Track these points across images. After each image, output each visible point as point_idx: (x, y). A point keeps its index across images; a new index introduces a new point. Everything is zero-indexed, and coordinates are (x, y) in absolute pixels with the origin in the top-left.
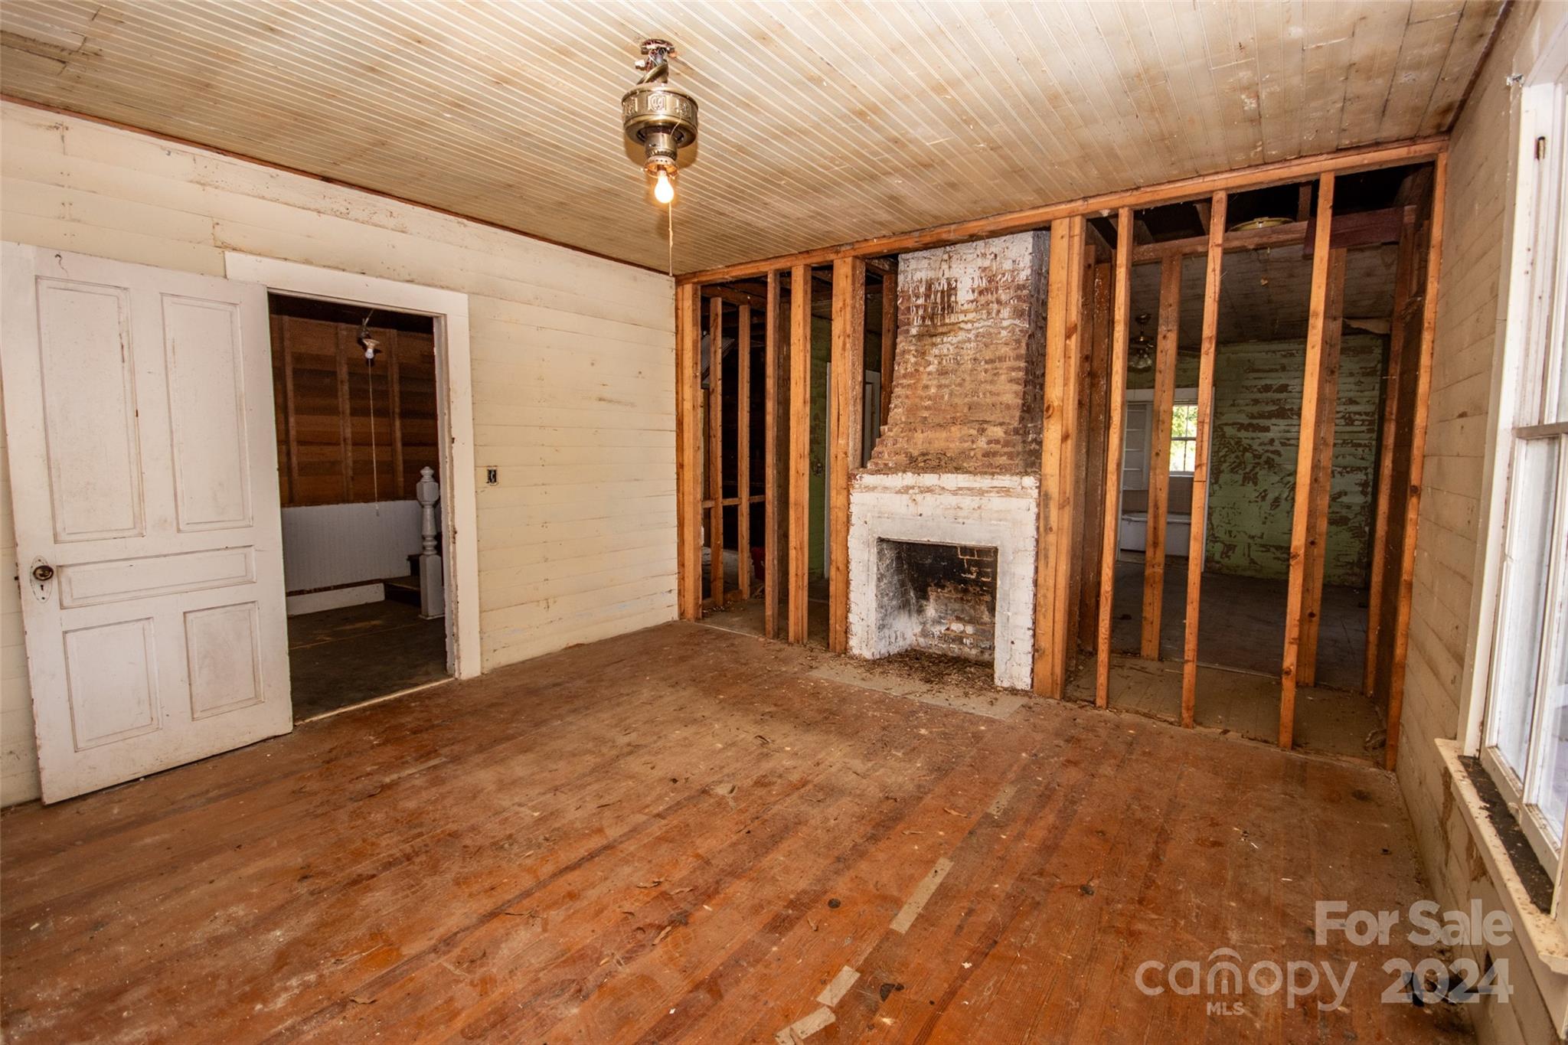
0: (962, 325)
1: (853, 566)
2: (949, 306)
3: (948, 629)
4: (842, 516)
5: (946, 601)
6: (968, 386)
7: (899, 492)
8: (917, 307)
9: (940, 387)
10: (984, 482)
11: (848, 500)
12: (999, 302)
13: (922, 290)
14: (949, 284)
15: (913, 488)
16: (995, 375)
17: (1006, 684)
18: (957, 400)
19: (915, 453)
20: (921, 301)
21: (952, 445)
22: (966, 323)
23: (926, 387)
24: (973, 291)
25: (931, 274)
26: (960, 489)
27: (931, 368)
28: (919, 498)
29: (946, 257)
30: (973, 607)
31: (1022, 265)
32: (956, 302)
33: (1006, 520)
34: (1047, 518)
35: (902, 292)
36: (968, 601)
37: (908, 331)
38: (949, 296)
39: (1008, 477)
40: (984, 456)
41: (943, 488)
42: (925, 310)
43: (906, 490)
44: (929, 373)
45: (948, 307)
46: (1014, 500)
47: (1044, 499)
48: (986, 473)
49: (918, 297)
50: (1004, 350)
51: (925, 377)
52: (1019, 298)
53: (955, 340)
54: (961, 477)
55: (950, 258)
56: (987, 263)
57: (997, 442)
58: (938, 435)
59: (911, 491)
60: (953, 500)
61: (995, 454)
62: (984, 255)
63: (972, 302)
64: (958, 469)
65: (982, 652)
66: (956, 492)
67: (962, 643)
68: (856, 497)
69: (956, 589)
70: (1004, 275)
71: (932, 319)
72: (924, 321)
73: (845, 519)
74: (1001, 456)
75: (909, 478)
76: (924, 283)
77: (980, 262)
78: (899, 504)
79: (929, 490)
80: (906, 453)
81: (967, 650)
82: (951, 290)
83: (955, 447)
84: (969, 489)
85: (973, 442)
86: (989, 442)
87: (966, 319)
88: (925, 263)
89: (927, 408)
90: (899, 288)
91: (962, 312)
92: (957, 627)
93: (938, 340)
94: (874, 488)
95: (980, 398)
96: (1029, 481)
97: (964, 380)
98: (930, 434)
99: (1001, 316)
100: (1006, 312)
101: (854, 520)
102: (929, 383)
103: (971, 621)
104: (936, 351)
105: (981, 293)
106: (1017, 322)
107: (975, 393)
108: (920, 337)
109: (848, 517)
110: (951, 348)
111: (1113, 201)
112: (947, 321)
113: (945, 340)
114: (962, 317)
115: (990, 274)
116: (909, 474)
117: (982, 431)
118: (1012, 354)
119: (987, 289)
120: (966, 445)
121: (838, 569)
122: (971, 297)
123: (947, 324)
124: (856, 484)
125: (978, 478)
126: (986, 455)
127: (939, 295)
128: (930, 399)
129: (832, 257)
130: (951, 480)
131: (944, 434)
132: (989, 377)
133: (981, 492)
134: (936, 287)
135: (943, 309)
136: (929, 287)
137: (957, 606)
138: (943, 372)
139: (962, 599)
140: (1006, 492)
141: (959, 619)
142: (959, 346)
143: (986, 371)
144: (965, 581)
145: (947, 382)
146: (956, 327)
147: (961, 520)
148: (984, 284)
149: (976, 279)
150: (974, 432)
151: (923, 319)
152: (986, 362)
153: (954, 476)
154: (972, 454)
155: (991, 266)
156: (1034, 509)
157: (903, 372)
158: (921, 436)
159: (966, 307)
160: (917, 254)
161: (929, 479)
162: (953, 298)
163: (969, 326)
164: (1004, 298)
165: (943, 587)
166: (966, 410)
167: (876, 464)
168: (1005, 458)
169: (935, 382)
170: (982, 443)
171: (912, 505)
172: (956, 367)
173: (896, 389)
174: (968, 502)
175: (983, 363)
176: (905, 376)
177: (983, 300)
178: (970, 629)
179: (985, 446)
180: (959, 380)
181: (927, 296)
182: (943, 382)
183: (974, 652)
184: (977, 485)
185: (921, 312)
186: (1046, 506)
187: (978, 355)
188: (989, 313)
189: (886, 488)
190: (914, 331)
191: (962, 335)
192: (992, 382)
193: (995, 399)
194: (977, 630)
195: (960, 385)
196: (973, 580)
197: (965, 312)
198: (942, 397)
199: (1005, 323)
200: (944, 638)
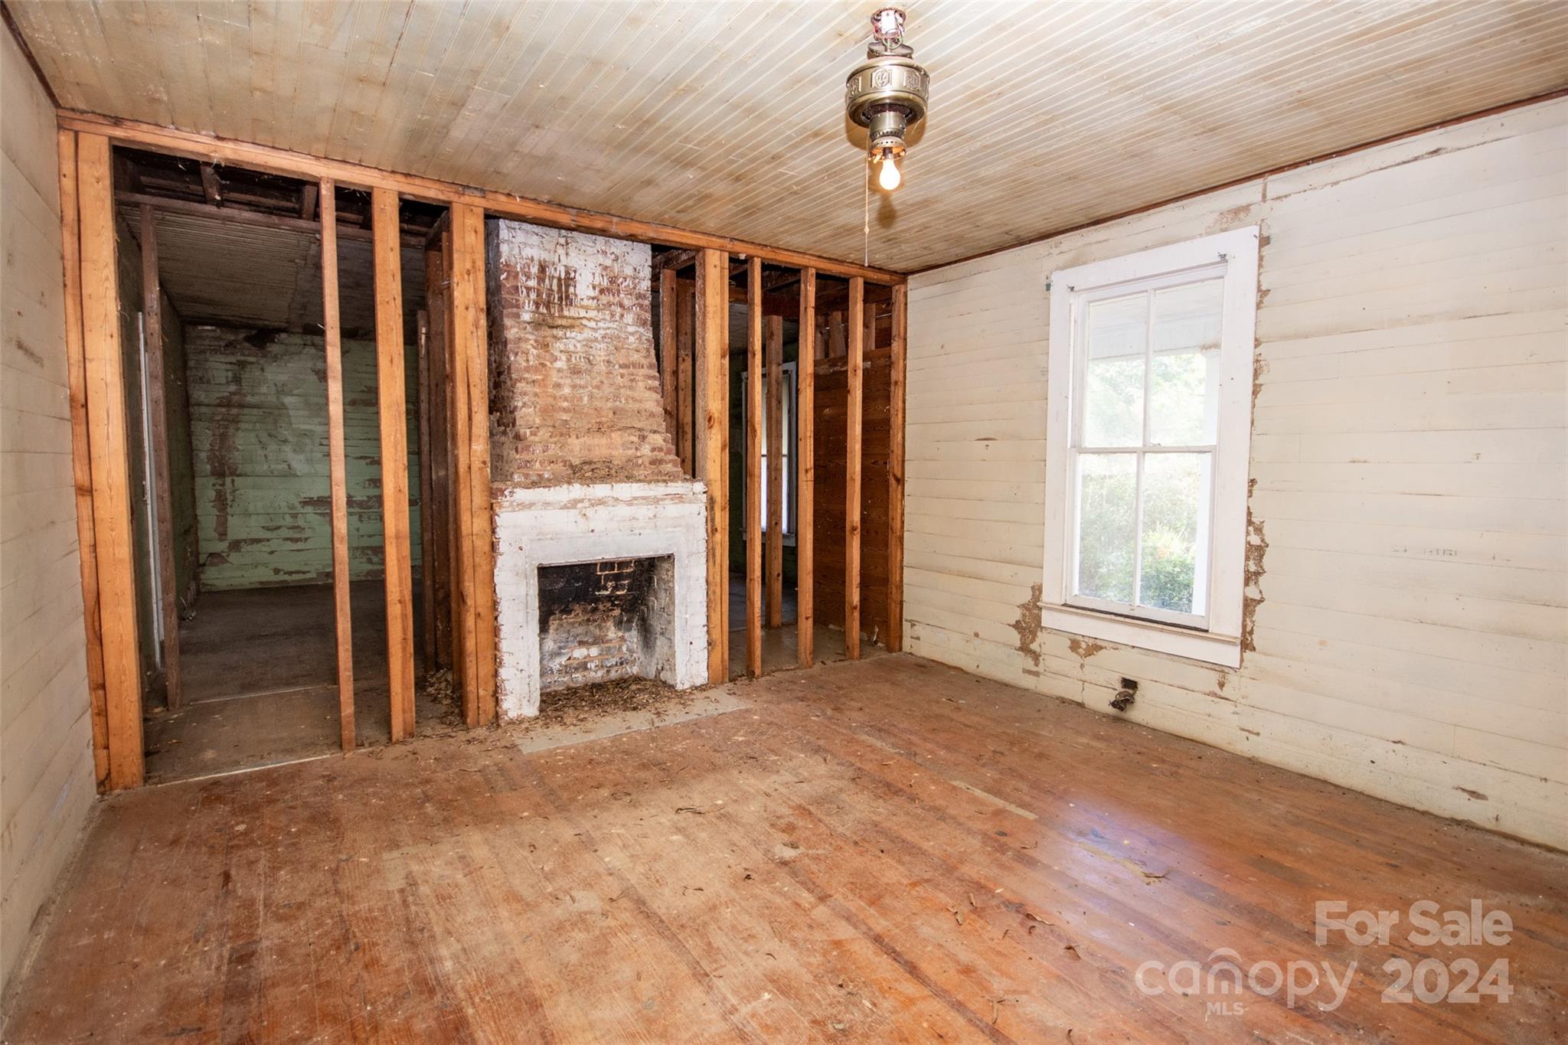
0: (585, 322)
1: (504, 607)
2: (567, 297)
3: (569, 659)
4: (482, 545)
5: (568, 627)
6: (607, 390)
7: (565, 507)
8: (529, 289)
9: (574, 387)
10: (659, 490)
11: (492, 521)
12: (621, 306)
13: (534, 270)
14: (567, 273)
15: (582, 501)
16: (632, 380)
17: (687, 686)
18: (598, 404)
19: (576, 462)
20: (532, 283)
21: (615, 453)
22: (589, 319)
23: (558, 386)
24: (594, 288)
25: (544, 256)
26: (635, 498)
27: (558, 364)
28: (590, 512)
29: (562, 241)
30: (600, 627)
31: (641, 275)
32: (576, 295)
33: (680, 526)
34: (713, 520)
35: (507, 265)
36: (595, 621)
37: (518, 316)
38: (567, 286)
39: (680, 484)
40: (651, 463)
41: (617, 499)
42: (539, 295)
43: (573, 504)
44: (559, 370)
45: (566, 299)
46: (687, 505)
47: (711, 503)
48: (658, 481)
49: (528, 277)
50: (636, 357)
51: (554, 373)
52: (641, 306)
53: (580, 337)
54: (635, 486)
55: (567, 244)
56: (608, 262)
57: (660, 450)
58: (596, 441)
59: (579, 505)
60: (623, 511)
61: (661, 462)
62: (604, 253)
63: (593, 298)
64: (629, 478)
65: (608, 671)
66: (630, 503)
67: (586, 669)
68: (503, 519)
69: (585, 611)
70: (625, 279)
71: (548, 307)
72: (538, 307)
73: (487, 548)
74: (667, 463)
75: (577, 490)
76: (536, 262)
77: (601, 259)
78: (563, 522)
79: (601, 502)
80: (565, 462)
81: (593, 674)
82: (568, 280)
83: (619, 454)
84: (644, 498)
85: (637, 449)
86: (653, 450)
87: (587, 316)
88: (535, 240)
89: (565, 410)
90: (503, 260)
91: (582, 307)
92: (580, 653)
93: (560, 333)
94: (531, 505)
95: (621, 403)
96: (699, 487)
97: (602, 382)
98: (587, 440)
99: (625, 321)
100: (629, 318)
101: (503, 547)
102: (562, 381)
103: (597, 641)
104: (560, 345)
105: (602, 291)
106: (641, 330)
107: (617, 397)
108: (537, 325)
109: (493, 546)
110: (578, 345)
111: (751, 250)
112: (566, 313)
113: (568, 334)
114: (583, 313)
115: (612, 275)
116: (577, 486)
117: (643, 438)
118: (645, 362)
119: (608, 290)
120: (630, 452)
121: (478, 615)
122: (592, 293)
123: (566, 317)
124: (505, 501)
125: (653, 486)
126: (653, 462)
127: (555, 281)
128: (566, 399)
129: (454, 198)
130: (625, 490)
131: (604, 441)
132: (624, 381)
133: (656, 501)
134: (550, 271)
135: (560, 299)
136: (543, 268)
137: (580, 630)
138: (575, 371)
139: (588, 620)
140: (679, 498)
141: (581, 643)
142: (588, 344)
143: (622, 376)
144: (597, 600)
145: (582, 382)
146: (578, 322)
147: (637, 531)
148: (605, 283)
149: (597, 275)
150: (635, 439)
151: (537, 305)
152: (621, 367)
153: (628, 485)
154: (640, 462)
155: (612, 267)
156: (704, 513)
157: (524, 364)
158: (576, 442)
159: (585, 302)
160: (525, 226)
161: (600, 490)
162: (571, 290)
163: (593, 324)
164: (627, 302)
165: (569, 612)
166: (611, 415)
167: (527, 476)
168: (670, 465)
169: (568, 381)
170: (646, 450)
171: (581, 520)
172: (588, 366)
173: (519, 385)
174: (644, 512)
175: (617, 367)
176: (527, 369)
177: (604, 299)
178: (594, 651)
179: (650, 454)
180: (595, 382)
181: (541, 280)
182: (578, 382)
183: (600, 674)
184: (652, 493)
185: (533, 296)
186: (712, 508)
187: (612, 358)
188: (612, 315)
189: (547, 504)
190: (526, 317)
191: (587, 334)
192: (631, 388)
193: (637, 406)
194: (602, 650)
195: (598, 387)
196: (607, 596)
197: (587, 308)
198: (581, 399)
199: (631, 329)
200: (566, 670)
